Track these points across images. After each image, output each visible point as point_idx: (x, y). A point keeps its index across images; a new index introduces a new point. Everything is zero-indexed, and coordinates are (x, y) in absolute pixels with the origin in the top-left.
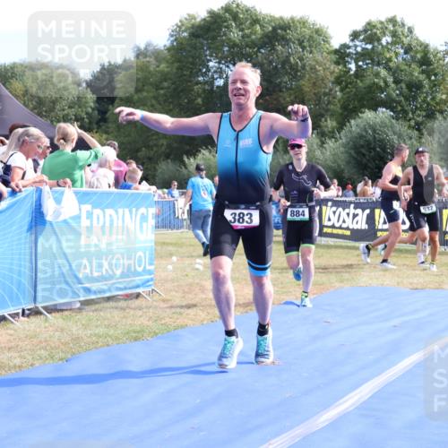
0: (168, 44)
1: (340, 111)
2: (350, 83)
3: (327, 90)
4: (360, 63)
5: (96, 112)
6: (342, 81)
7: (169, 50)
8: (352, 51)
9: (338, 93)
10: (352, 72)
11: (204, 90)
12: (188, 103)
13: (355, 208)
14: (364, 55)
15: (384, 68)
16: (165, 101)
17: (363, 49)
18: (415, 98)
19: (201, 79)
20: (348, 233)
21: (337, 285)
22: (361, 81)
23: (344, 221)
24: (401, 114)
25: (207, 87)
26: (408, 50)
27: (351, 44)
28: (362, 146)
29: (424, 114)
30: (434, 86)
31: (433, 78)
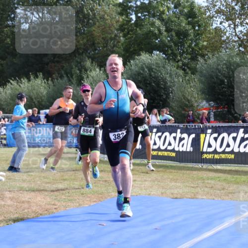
1: (123, 53)
2: (132, 31)
3: (113, 36)
4: (139, 15)
6: (125, 29)
9: (122, 38)
10: (133, 22)
14: (142, 8)
15: (158, 19)
17: (142, 3)
18: (182, 45)
22: (140, 29)
24: (171, 56)
26: (177, 5)
29: (190, 56)
30: (198, 34)
31: (197, 28)
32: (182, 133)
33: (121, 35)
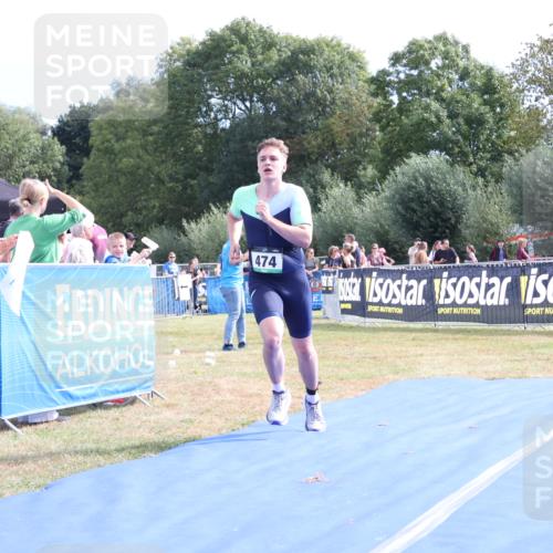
0: (156, 77)
1: (381, 156)
2: (393, 120)
3: (364, 130)
4: (405, 94)
5: (66, 168)
6: (382, 118)
7: (158, 84)
8: (392, 78)
9: (378, 133)
10: (394, 106)
11: (206, 135)
12: (186, 152)
13: (408, 278)
14: (409, 83)
15: (436, 99)
16: (156, 150)
17: (407, 76)
18: (476, 136)
19: (200, 120)
20: (400, 311)
21: (391, 376)
22: (407, 117)
23: (394, 296)
24: (458, 157)
25: (209, 131)
26: (464, 75)
27: (391, 70)
28: (412, 200)
29: (489, 156)
30: (500, 119)
31: (498, 110)
32: (489, 276)
33: (378, 128)
